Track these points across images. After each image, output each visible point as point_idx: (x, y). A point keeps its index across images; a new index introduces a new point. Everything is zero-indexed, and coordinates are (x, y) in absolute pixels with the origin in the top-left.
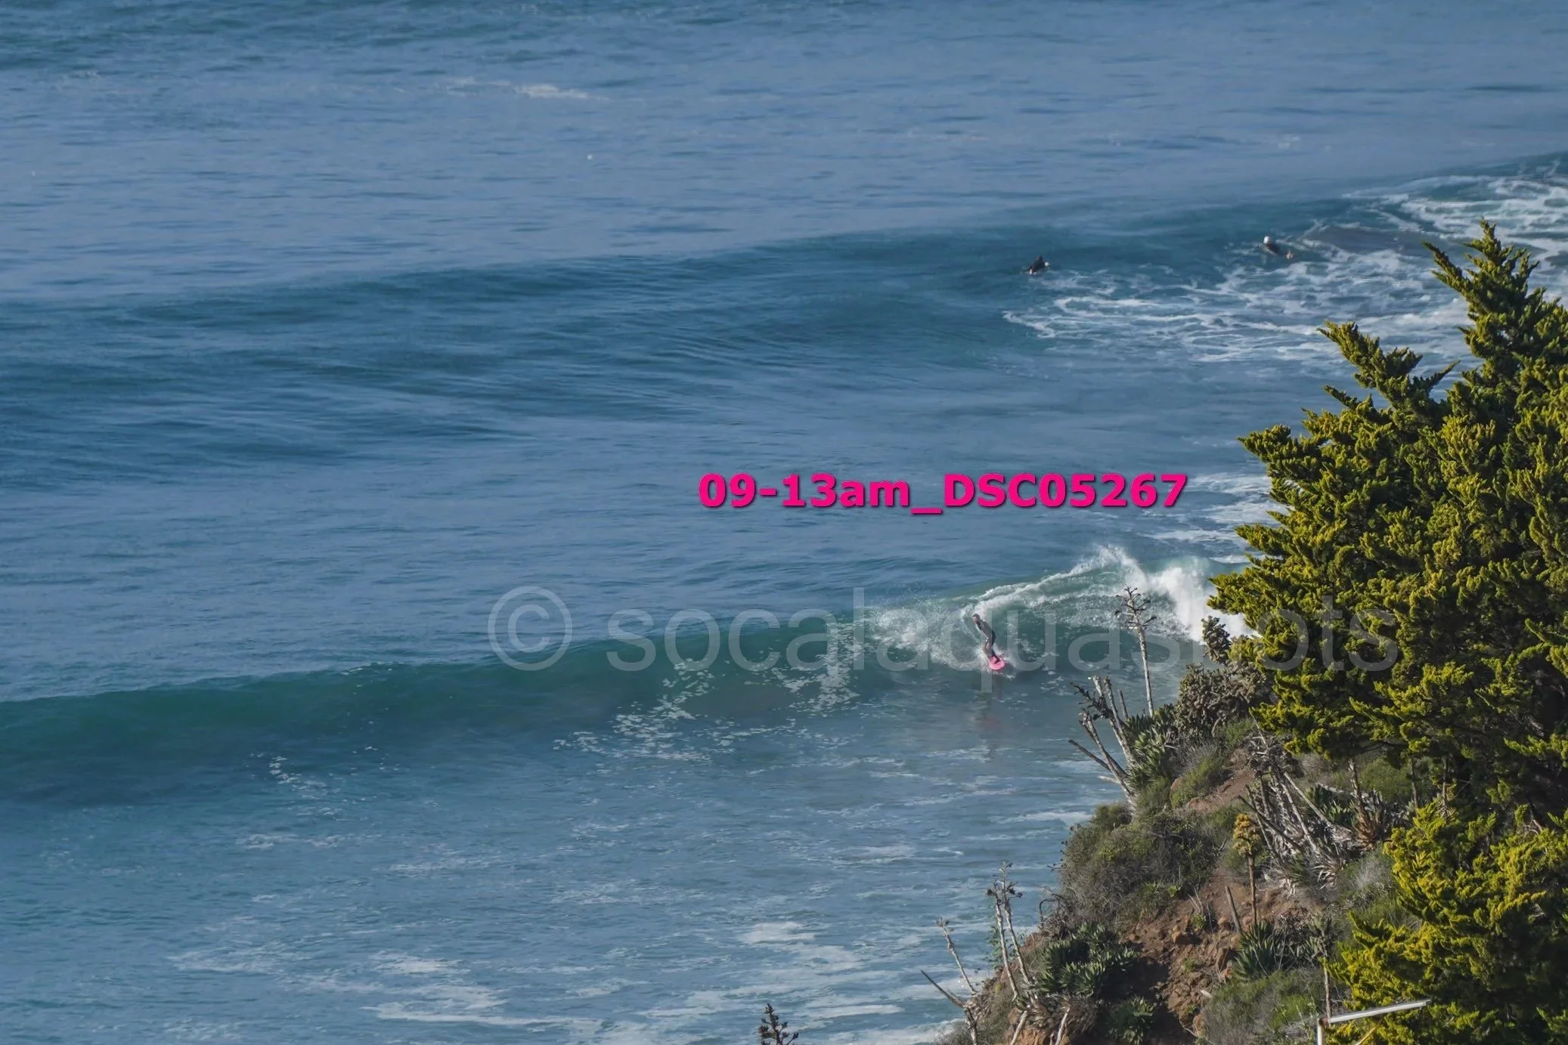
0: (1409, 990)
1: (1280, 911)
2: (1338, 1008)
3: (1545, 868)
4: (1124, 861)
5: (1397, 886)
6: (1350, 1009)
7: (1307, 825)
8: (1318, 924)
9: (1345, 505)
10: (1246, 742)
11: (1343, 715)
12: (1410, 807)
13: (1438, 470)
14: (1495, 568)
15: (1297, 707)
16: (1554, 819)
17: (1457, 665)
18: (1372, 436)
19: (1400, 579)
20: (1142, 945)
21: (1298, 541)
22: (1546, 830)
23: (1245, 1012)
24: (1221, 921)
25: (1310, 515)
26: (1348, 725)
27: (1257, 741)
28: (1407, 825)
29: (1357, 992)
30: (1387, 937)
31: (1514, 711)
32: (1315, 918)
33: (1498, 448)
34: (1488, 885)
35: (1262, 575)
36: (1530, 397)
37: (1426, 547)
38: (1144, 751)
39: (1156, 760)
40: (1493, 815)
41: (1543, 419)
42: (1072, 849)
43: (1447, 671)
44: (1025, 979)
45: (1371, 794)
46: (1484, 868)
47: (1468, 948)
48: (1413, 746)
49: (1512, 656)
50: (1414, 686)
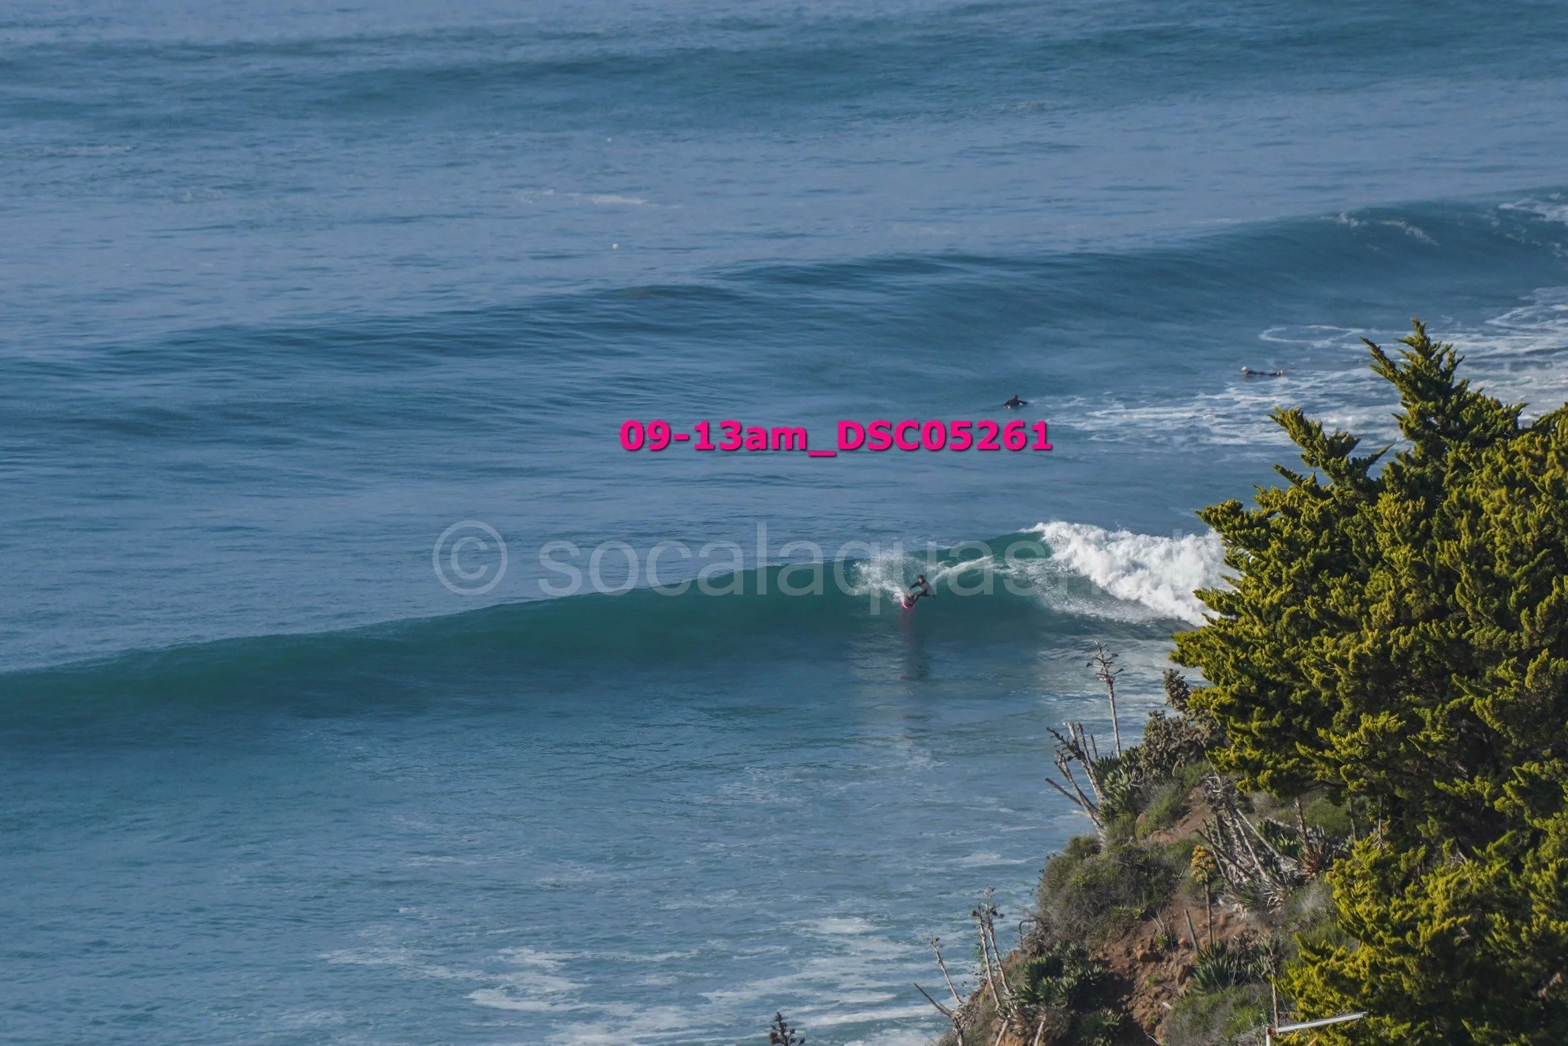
0: (1348, 1003)
1: (1233, 933)
2: (1284, 1019)
3: (1469, 896)
4: (1094, 887)
5: (1338, 911)
6: (1296, 1020)
7: (1258, 855)
8: (1267, 944)
9: (1292, 571)
10: (1203, 781)
11: (1289, 758)
12: (1349, 840)
13: (1374, 541)
14: (1425, 628)
15: (1249, 751)
16: (1478, 852)
17: (1391, 714)
18: (1315, 510)
19: (1341, 638)
20: (1109, 962)
21: (1249, 602)
22: (1471, 861)
23: (1202, 1023)
24: (1181, 941)
25: (1260, 580)
26: (1294, 767)
27: (1213, 781)
28: (1348, 856)
29: (1301, 1005)
30: (1329, 957)
31: (1442, 755)
32: (1264, 939)
33: (1428, 522)
34: (1419, 911)
35: (1216, 633)
36: (1457, 476)
37: (1364, 609)
38: (1112, 789)
39: (1123, 797)
40: (1423, 848)
41: (1468, 496)
42: (1048, 876)
43: (1382, 719)
44: (1007, 991)
45: (1314, 829)
46: (1415, 895)
47: (1401, 966)
48: (1352, 786)
49: (1440, 706)
50: (1353, 732)
